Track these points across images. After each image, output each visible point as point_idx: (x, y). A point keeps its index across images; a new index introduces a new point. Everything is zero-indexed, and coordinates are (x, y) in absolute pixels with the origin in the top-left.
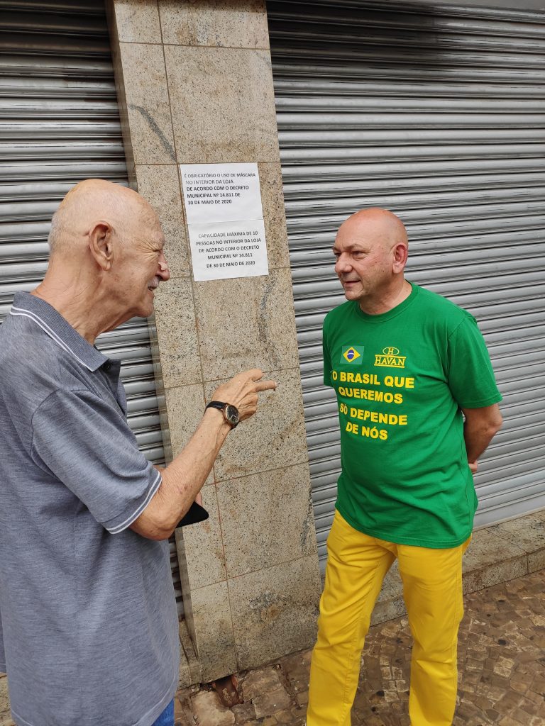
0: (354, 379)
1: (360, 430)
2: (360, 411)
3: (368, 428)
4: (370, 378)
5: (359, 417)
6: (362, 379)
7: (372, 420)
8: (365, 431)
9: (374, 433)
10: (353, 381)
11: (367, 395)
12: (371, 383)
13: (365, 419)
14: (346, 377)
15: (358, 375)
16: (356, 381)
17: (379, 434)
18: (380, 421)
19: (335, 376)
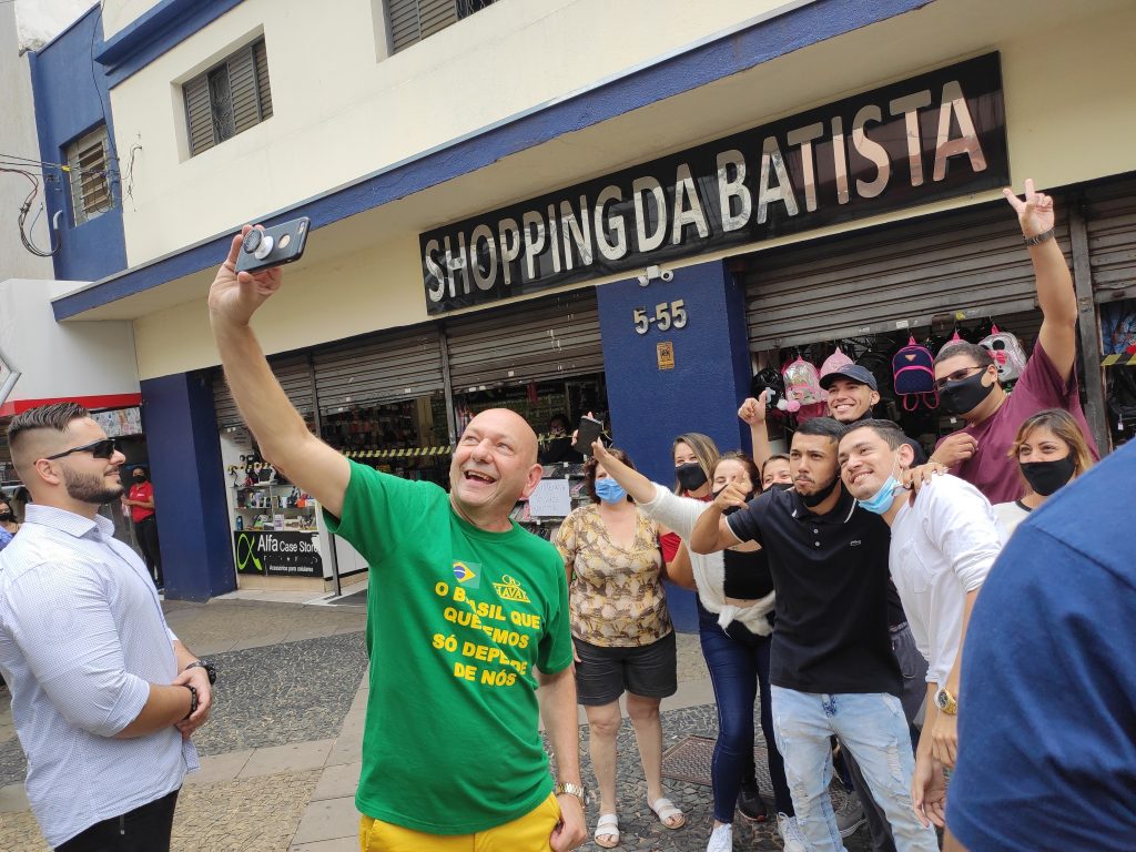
3: (493, 673)
8: (488, 677)
19: (442, 589)
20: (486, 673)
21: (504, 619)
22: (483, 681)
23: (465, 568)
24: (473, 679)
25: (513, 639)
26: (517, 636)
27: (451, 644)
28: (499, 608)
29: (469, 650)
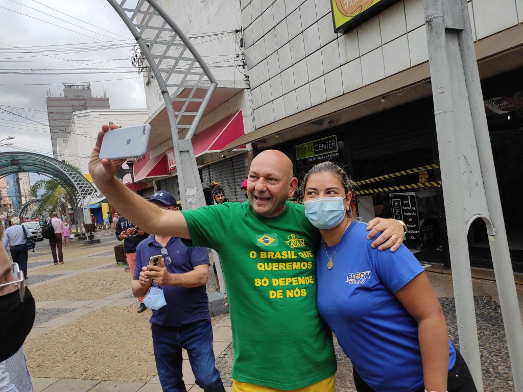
0: (274, 256)
1: (284, 294)
2: (280, 280)
3: (292, 291)
4: (287, 254)
5: (281, 284)
6: (281, 255)
7: (294, 284)
8: (290, 294)
9: (297, 293)
10: (273, 258)
11: (285, 267)
12: (290, 257)
13: (287, 284)
14: (267, 255)
15: (278, 253)
16: (275, 258)
17: (301, 293)
18: (300, 283)
19: (253, 255)
20: (288, 291)
21: (296, 257)
22: (288, 296)
23: (268, 237)
24: (282, 297)
25: (304, 265)
26: (305, 263)
27: (265, 282)
28: (293, 252)
29: (276, 282)
